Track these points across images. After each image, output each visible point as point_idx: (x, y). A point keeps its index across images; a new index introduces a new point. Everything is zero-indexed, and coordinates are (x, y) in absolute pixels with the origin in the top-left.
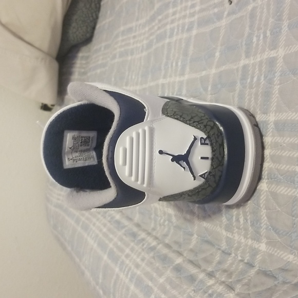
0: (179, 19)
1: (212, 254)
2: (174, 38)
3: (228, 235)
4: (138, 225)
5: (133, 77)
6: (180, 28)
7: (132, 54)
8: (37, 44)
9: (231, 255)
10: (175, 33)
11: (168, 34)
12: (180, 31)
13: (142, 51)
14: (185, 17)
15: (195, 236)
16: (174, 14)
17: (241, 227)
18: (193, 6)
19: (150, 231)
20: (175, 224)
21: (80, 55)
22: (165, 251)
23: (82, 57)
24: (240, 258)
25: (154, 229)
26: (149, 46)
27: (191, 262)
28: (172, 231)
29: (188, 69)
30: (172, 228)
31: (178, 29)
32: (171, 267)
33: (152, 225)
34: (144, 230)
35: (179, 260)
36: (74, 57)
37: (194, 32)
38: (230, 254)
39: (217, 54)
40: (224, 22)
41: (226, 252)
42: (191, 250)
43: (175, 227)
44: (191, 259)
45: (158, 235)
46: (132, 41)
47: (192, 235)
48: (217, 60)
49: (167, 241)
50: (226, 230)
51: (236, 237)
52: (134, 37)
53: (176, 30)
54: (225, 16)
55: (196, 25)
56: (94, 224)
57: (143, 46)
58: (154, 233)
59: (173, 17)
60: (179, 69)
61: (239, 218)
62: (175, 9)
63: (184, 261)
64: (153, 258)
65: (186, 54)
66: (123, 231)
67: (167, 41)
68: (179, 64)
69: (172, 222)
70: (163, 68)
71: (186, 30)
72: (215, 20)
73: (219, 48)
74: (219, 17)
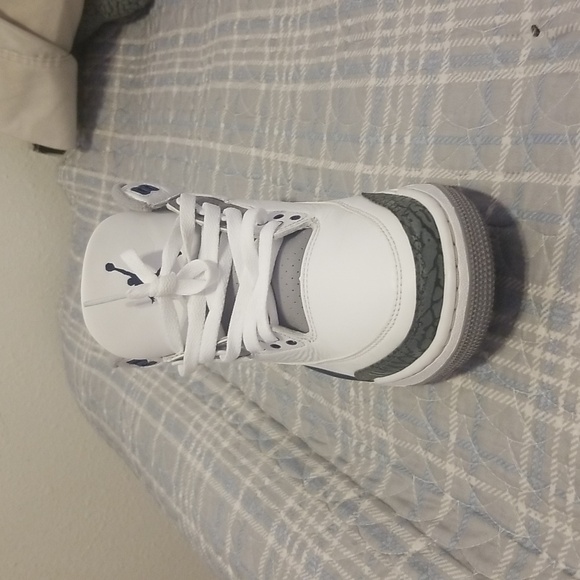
0: (403, 40)
1: (491, 544)
2: (392, 82)
3: (532, 515)
4: (302, 444)
5: (276, 132)
6: (407, 62)
7: (269, 79)
8: (34, 25)
9: (541, 556)
10: (393, 69)
11: (374, 67)
12: (406, 69)
13: (296, 80)
14: (417, 37)
15: (448, 497)
16: (389, 24)
17: (568, 510)
18: (437, 18)
19: (333, 461)
20: (393, 461)
21: (123, 42)
22: (380, 517)
23: (128, 48)
24: (562, 566)
25: (342, 460)
26: (318, 73)
27: (446, 552)
28: (388, 473)
29: (429, 156)
30: (389, 467)
31: (401, 63)
32: (404, 559)
33: (338, 451)
34: (321, 459)
35: (418, 545)
36: (111, 46)
37: (443, 79)
38: (537, 553)
39: (506, 141)
40: (520, 73)
41: (527, 545)
42: (443, 526)
43: (395, 467)
44: (446, 546)
45: (355, 475)
46: (267, 50)
47: (441, 494)
48: (505, 153)
49: (379, 493)
50: (528, 506)
51: (552, 523)
52: (273, 43)
53: (395, 63)
54: (523, 59)
55: (446, 63)
56: (197, 426)
57: (297, 68)
58: (345, 469)
59: (387, 33)
60: (406, 152)
61: (564, 493)
62: (390, 15)
63: (429, 548)
64: (356, 529)
65: (423, 122)
66: (271, 453)
67: (372, 82)
68: (407, 140)
69: (386, 455)
70: (363, 140)
71: (420, 68)
72: (496, 62)
73: (509, 128)
74: (508, 58)
